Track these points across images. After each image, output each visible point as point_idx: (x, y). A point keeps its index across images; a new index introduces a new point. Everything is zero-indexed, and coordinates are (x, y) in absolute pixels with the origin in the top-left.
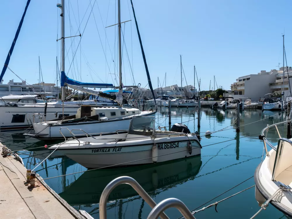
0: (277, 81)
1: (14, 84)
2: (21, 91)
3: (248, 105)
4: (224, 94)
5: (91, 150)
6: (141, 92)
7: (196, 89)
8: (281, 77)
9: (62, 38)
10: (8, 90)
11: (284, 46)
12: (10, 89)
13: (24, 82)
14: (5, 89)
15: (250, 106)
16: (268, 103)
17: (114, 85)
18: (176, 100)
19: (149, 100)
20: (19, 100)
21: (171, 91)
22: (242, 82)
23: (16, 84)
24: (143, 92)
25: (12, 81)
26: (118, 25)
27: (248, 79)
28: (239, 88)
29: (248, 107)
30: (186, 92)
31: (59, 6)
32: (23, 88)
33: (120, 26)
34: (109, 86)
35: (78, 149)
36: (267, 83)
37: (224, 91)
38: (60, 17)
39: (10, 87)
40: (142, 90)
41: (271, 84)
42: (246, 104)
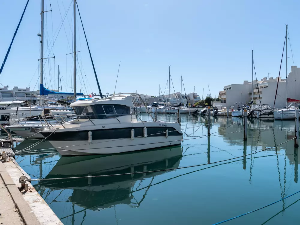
0: (255, 91)
1: (19, 90)
2: (24, 97)
3: (223, 112)
4: (211, 102)
5: (25, 129)
6: (144, 99)
7: (200, 97)
8: (263, 86)
9: (41, 59)
10: (12, 96)
11: (253, 60)
12: (14, 95)
13: (28, 89)
14: (9, 95)
15: (224, 113)
16: (237, 110)
17: (84, 94)
18: (164, 107)
19: (142, 107)
20: (9, 105)
21: (174, 98)
22: (225, 92)
23: (21, 90)
24: (146, 99)
25: (17, 87)
26: (74, 53)
27: (230, 88)
28: (223, 97)
29: (222, 114)
30: (190, 99)
31: (39, 35)
32: (26, 94)
33: (75, 54)
34: (80, 95)
35: (18, 128)
36: (248, 92)
37: (212, 100)
38: (41, 43)
39: (14, 93)
40: (145, 97)
41: (251, 94)
42: (220, 112)
